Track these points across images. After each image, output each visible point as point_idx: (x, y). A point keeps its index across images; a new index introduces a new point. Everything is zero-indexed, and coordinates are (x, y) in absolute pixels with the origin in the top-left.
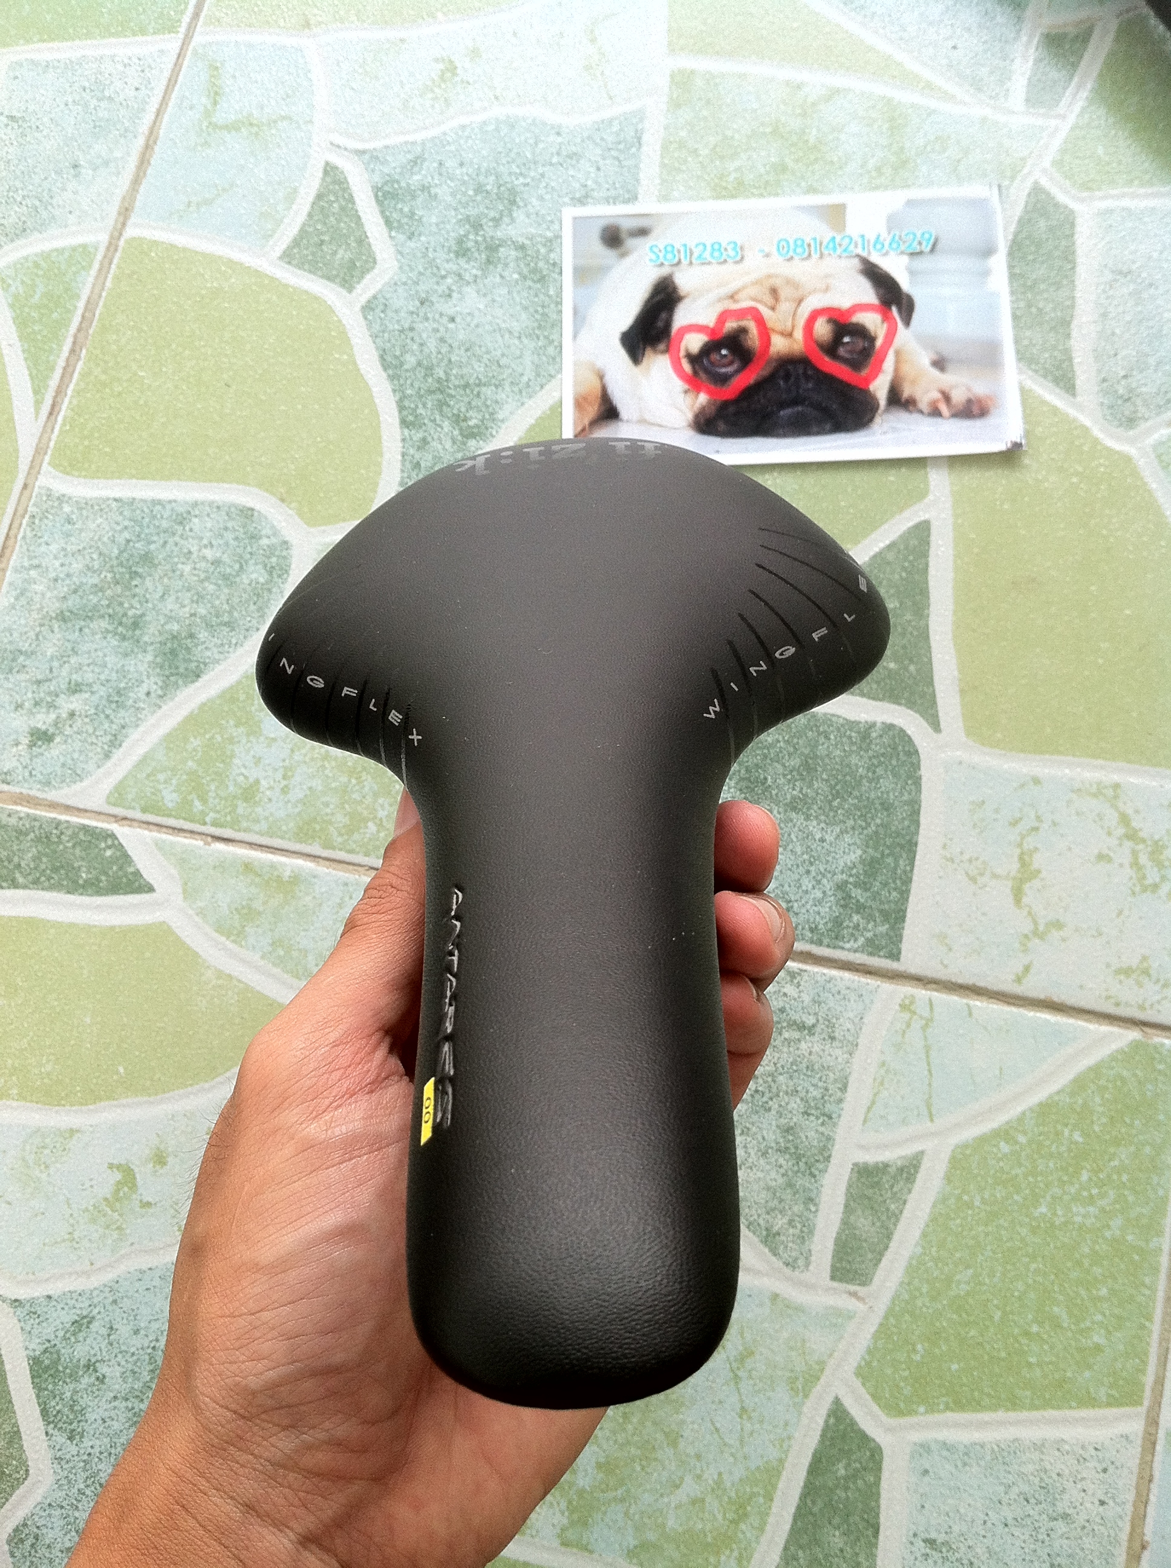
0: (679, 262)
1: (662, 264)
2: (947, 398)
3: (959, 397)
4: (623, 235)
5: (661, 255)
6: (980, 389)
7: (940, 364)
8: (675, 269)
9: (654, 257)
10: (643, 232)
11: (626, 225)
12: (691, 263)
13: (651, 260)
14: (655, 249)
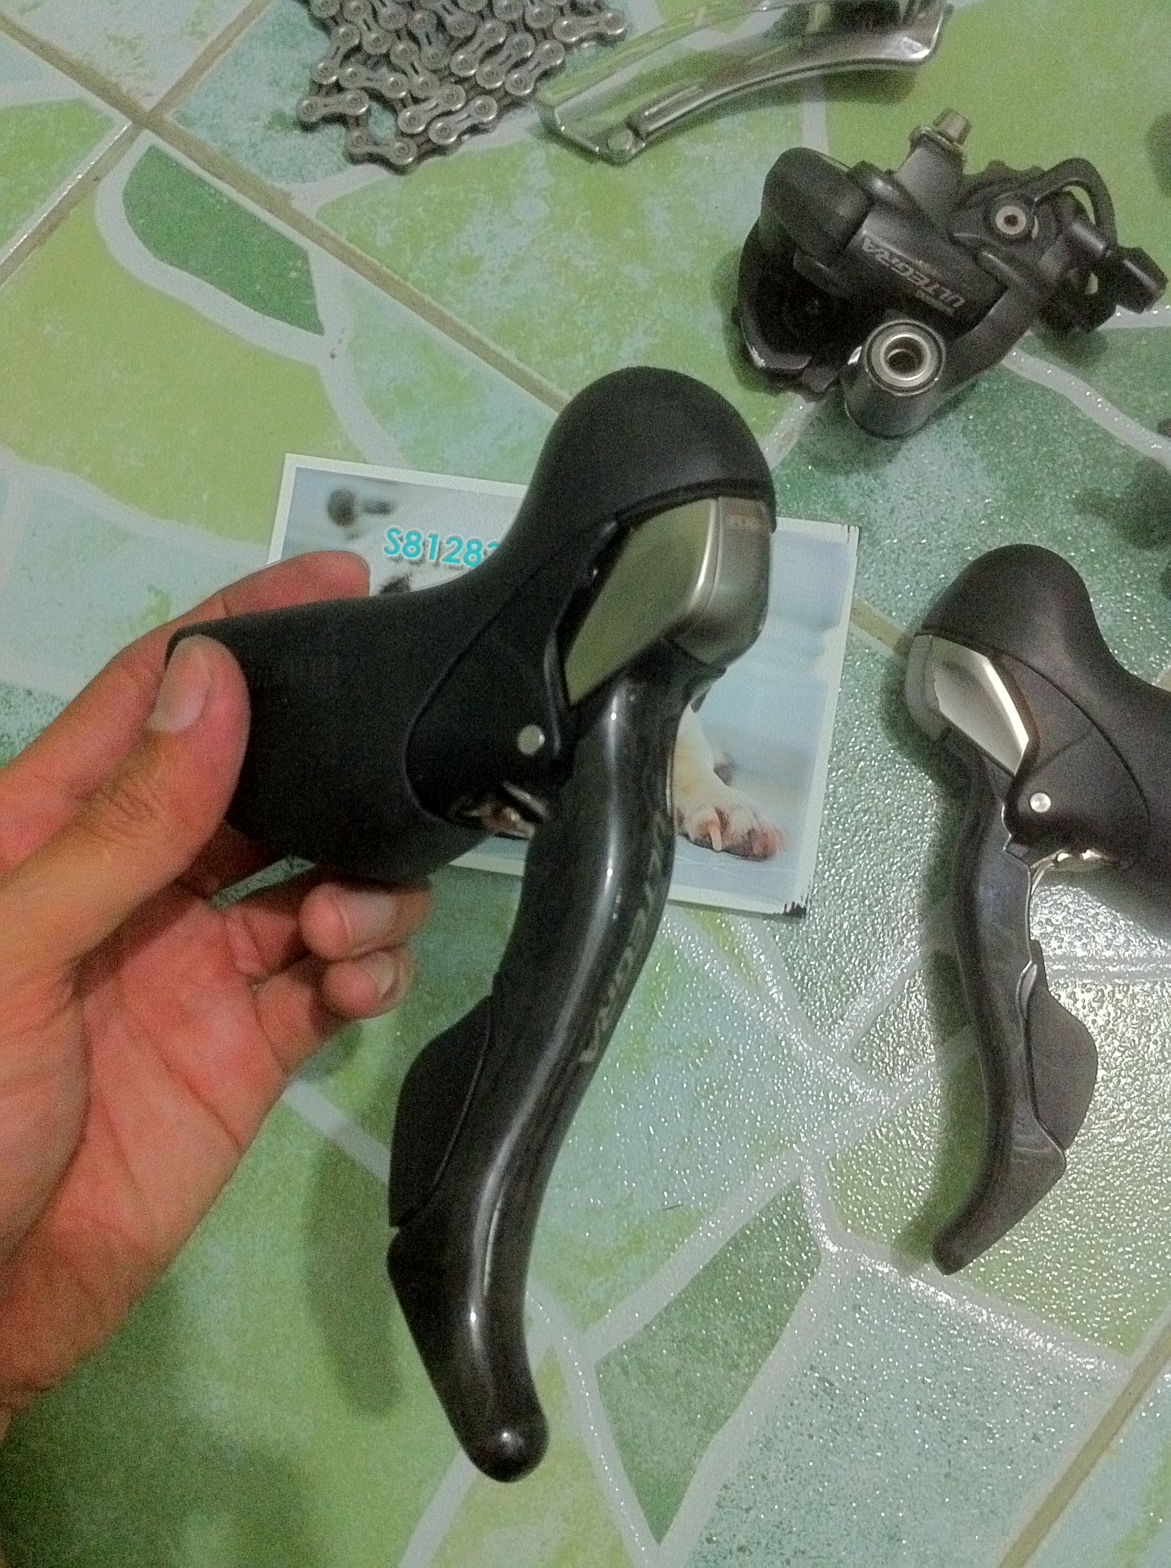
0: (421, 561)
1: (398, 560)
2: (724, 823)
3: (739, 824)
4: (357, 509)
5: (402, 545)
6: (769, 818)
7: (724, 772)
8: (415, 568)
9: (392, 547)
10: (383, 509)
11: (365, 494)
12: (437, 565)
13: (386, 549)
14: (394, 534)
